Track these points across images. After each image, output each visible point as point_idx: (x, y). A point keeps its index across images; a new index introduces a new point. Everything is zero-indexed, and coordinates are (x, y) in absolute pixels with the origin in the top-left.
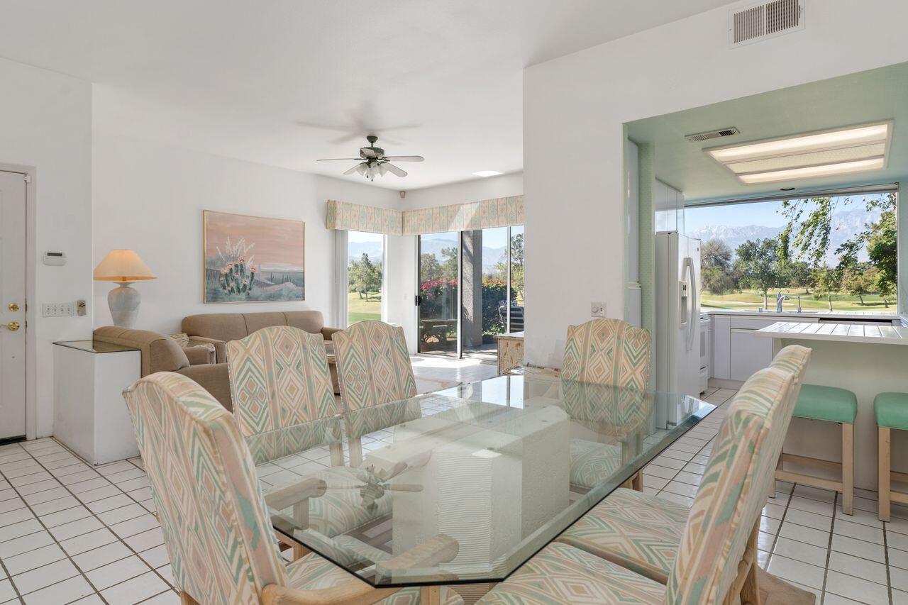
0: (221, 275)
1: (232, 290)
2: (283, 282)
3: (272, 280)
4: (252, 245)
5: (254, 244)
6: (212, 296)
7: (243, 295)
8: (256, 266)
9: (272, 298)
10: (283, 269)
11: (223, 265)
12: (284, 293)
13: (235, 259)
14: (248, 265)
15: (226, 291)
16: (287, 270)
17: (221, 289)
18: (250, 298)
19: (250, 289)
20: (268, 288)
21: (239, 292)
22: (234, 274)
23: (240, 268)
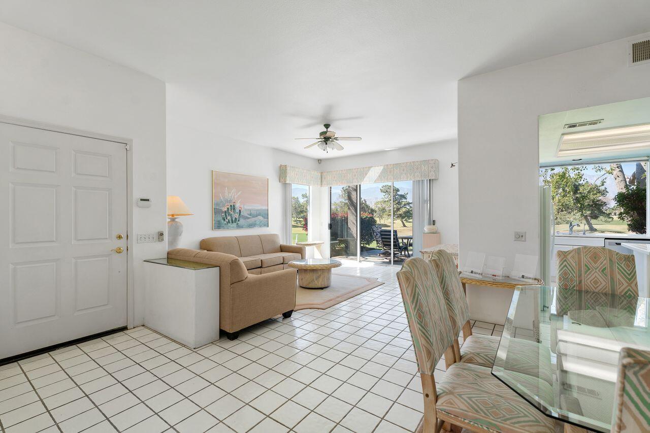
0: (222, 212)
1: (229, 222)
2: (257, 216)
3: (250, 215)
4: (240, 193)
5: (241, 192)
6: (218, 226)
7: (235, 224)
8: (242, 206)
9: (251, 226)
10: (257, 208)
11: (224, 206)
12: (258, 223)
13: (230, 201)
14: (238, 205)
15: (225, 222)
16: (259, 208)
17: (222, 221)
18: (239, 227)
19: (239, 221)
20: (249, 220)
21: (232, 222)
22: (230, 211)
23: (233, 208)
